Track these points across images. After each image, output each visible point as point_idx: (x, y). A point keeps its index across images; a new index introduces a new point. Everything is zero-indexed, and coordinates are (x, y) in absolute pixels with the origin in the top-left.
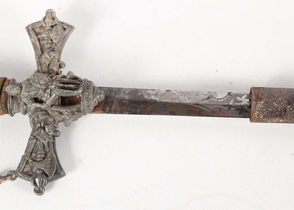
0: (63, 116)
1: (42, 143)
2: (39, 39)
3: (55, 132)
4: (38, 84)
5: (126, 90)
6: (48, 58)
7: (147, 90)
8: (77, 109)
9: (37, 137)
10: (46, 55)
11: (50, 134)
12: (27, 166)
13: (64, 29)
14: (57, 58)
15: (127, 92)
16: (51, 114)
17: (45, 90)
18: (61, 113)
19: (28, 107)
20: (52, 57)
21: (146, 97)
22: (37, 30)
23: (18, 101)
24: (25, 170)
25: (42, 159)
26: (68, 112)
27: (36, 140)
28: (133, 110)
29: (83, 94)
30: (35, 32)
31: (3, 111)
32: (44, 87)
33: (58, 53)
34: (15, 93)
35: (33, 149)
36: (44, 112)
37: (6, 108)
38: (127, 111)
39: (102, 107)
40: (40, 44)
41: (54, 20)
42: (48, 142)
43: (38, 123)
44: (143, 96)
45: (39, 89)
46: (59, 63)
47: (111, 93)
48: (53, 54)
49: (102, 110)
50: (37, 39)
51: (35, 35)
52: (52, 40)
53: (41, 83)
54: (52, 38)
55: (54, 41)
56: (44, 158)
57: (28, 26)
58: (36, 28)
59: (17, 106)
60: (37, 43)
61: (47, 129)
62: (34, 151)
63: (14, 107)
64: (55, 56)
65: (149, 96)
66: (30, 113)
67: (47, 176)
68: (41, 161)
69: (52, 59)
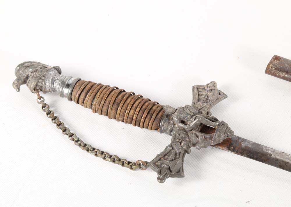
0: (198, 139)
1: (176, 151)
2: (199, 94)
3: (187, 148)
4: (189, 111)
5: (251, 142)
6: (201, 105)
7: (267, 147)
8: (209, 137)
9: (173, 147)
10: (200, 103)
11: (183, 147)
12: (159, 162)
13: (220, 94)
14: (208, 108)
15: (251, 143)
16: (189, 136)
17: (193, 116)
18: (197, 137)
19: (175, 127)
20: (204, 106)
21: (265, 150)
22: (200, 90)
23: (169, 121)
24: (157, 164)
25: (171, 160)
26: (203, 137)
27: (172, 148)
28: (251, 155)
29: (218, 126)
30: (198, 90)
31: (157, 124)
32: (192, 114)
33: (209, 105)
34: (171, 111)
35: (167, 153)
36: (185, 132)
37: (159, 122)
38: (246, 154)
39: (228, 145)
40: (199, 98)
41: (214, 87)
42: (180, 152)
43: (178, 139)
44: (262, 149)
45: (188, 114)
46: (207, 111)
47: (238, 139)
48: (205, 104)
49: (228, 148)
50: (198, 94)
51: (197, 91)
52: (208, 97)
53: (191, 110)
54: (208, 96)
55: (209, 98)
56: (173, 160)
57: (195, 86)
58: (200, 88)
59: (167, 124)
60: (197, 96)
61: (182, 144)
62: (168, 154)
63: (165, 124)
64: (206, 106)
65: (267, 151)
66: (174, 133)
67: (171, 171)
68: (171, 161)
69: (203, 107)
